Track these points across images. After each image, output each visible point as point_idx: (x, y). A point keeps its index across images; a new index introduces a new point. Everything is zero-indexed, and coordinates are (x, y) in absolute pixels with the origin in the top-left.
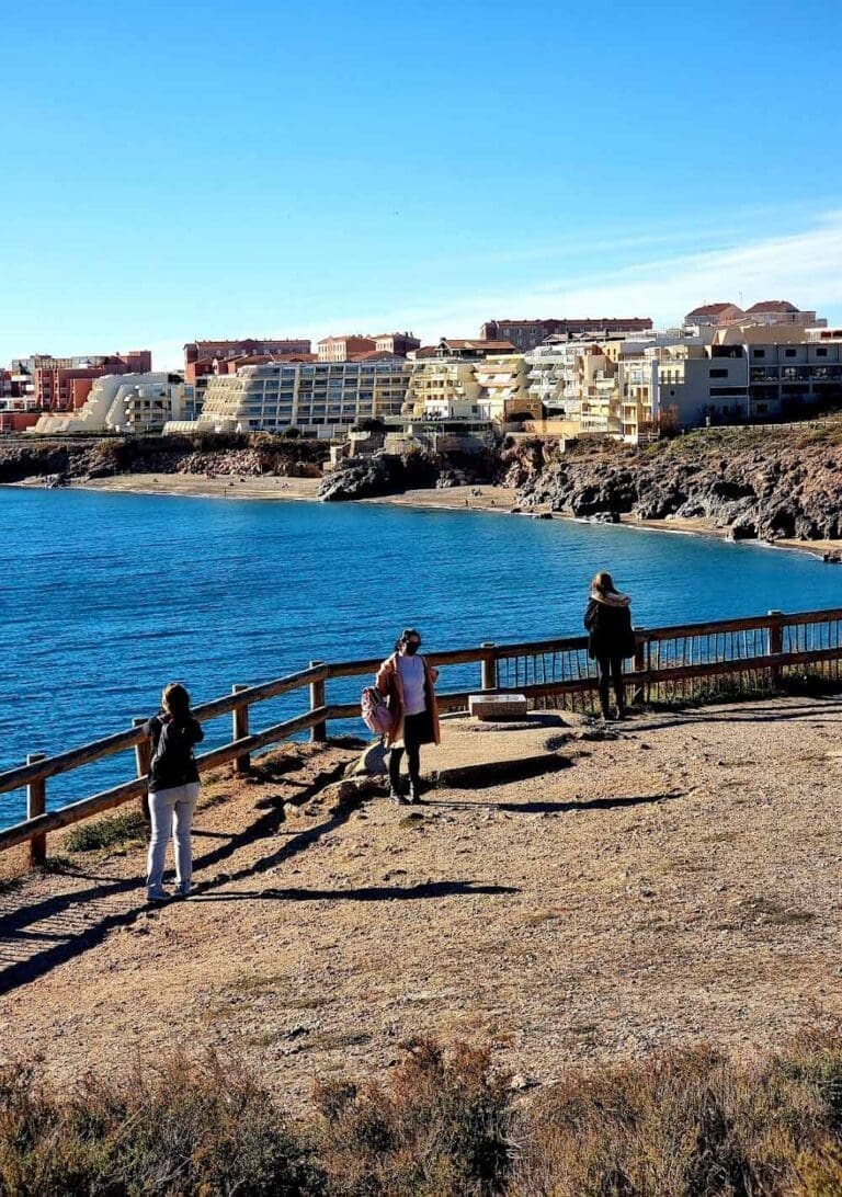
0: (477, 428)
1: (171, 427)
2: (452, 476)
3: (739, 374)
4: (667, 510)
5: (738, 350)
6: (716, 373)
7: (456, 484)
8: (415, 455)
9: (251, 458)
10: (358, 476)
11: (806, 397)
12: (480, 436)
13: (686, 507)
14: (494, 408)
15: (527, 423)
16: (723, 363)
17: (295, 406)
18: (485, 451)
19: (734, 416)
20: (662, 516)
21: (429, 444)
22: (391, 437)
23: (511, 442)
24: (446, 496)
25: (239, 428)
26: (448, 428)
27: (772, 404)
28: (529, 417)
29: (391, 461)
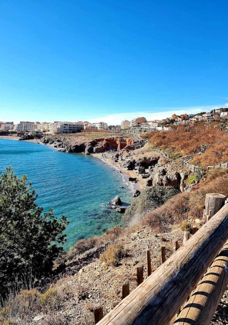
0: (39, 132)
1: (9, 130)
2: (36, 138)
3: (67, 127)
4: (52, 143)
5: (67, 125)
6: (64, 127)
7: (36, 139)
8: (31, 135)
9: (16, 135)
10: (24, 137)
11: (75, 131)
12: (40, 133)
13: (54, 143)
14: (42, 130)
15: (45, 132)
16: (65, 126)
17: (23, 129)
18: (40, 135)
19: (66, 132)
20: (51, 144)
21: (33, 134)
22: (29, 133)
23: (43, 134)
24: (35, 141)
25: (16, 131)
26: (36, 132)
27: (71, 131)
28: (46, 131)
29: (29, 136)
